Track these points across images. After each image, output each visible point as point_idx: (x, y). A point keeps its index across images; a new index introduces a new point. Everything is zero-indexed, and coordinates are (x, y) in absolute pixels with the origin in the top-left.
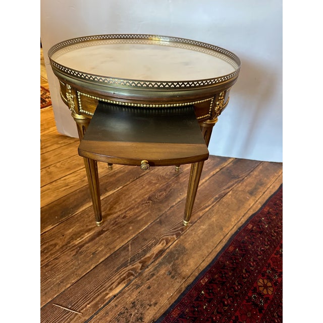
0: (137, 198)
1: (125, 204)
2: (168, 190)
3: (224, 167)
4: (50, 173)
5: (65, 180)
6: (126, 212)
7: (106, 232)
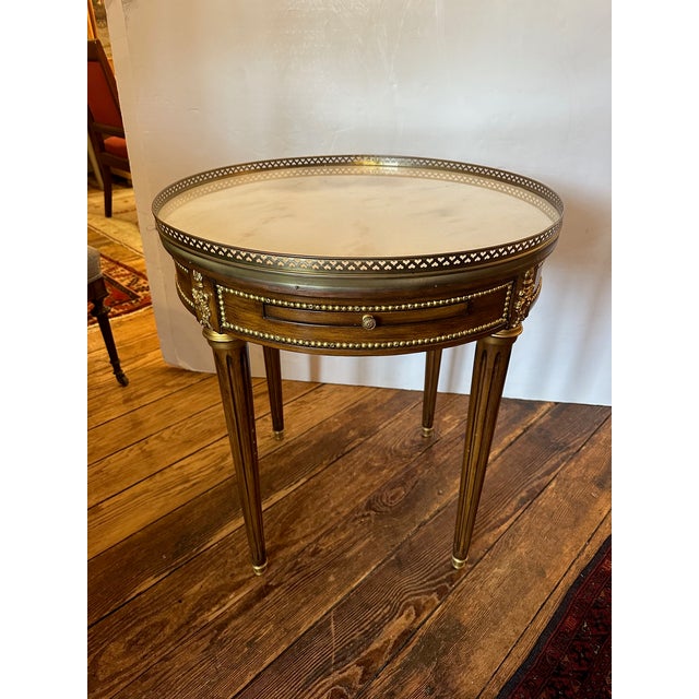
0: (341, 505)
1: (316, 522)
2: (410, 483)
3: (531, 425)
4: (148, 455)
5: (181, 467)
6: (318, 539)
7: (276, 590)
